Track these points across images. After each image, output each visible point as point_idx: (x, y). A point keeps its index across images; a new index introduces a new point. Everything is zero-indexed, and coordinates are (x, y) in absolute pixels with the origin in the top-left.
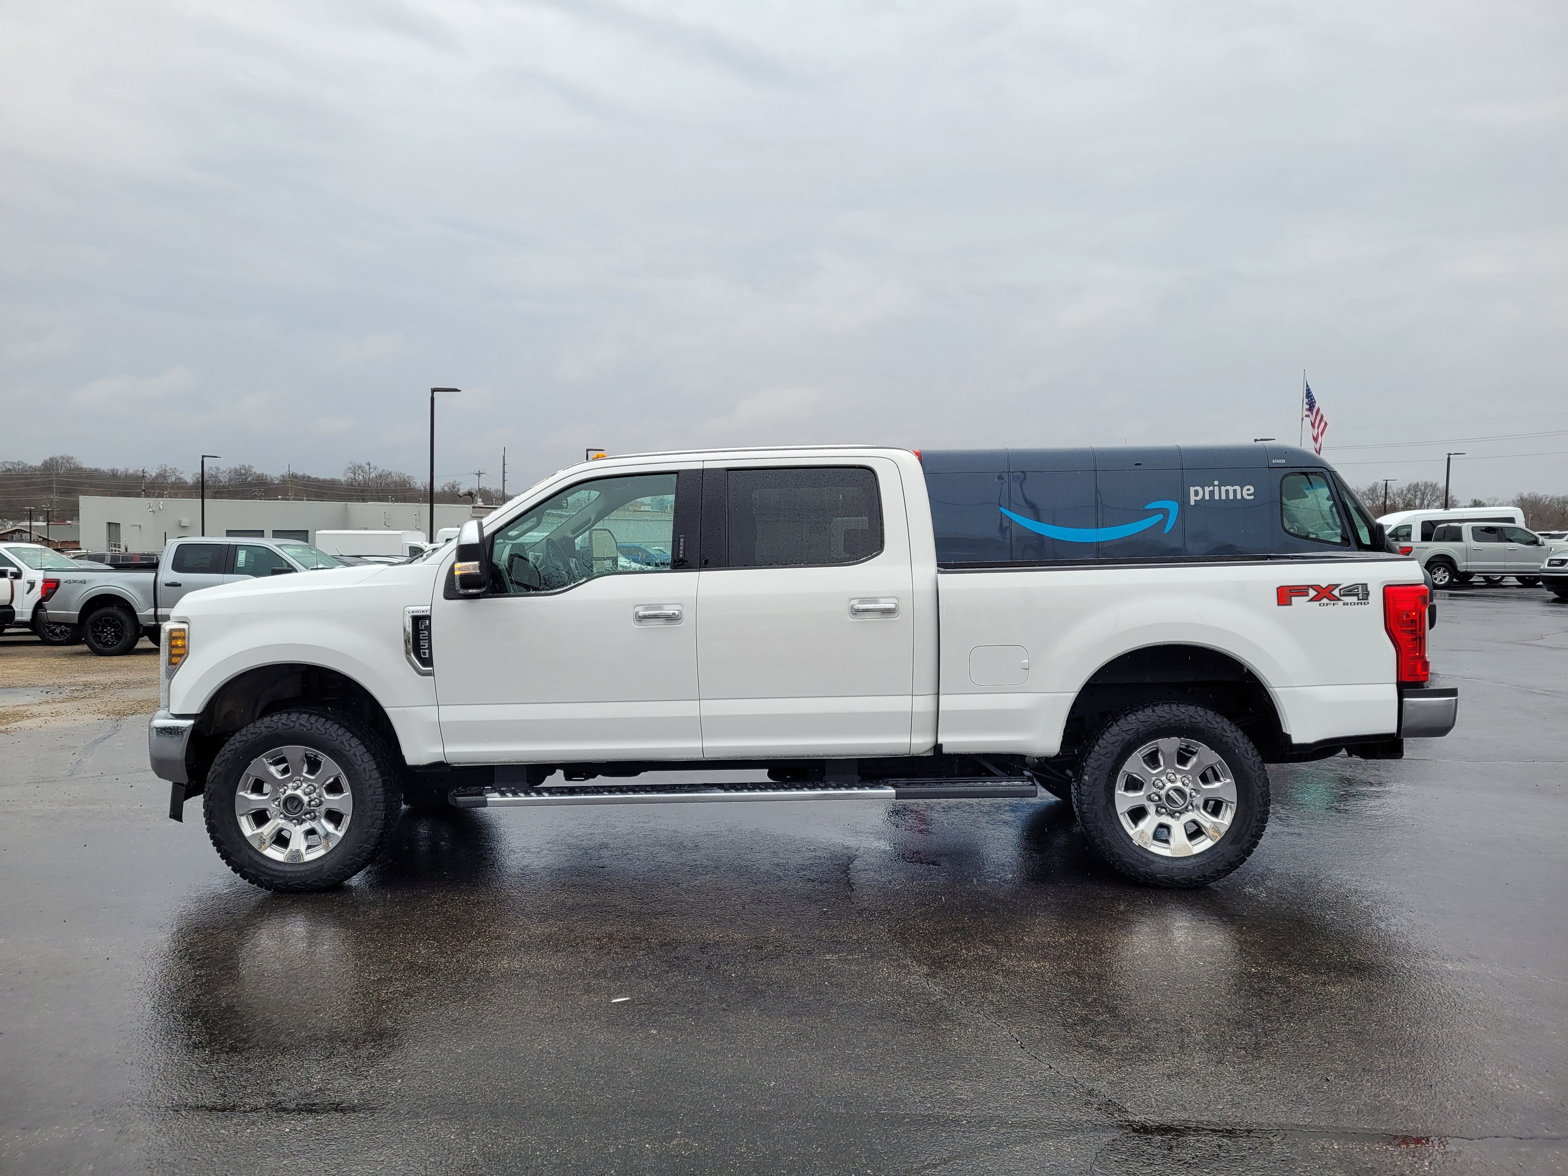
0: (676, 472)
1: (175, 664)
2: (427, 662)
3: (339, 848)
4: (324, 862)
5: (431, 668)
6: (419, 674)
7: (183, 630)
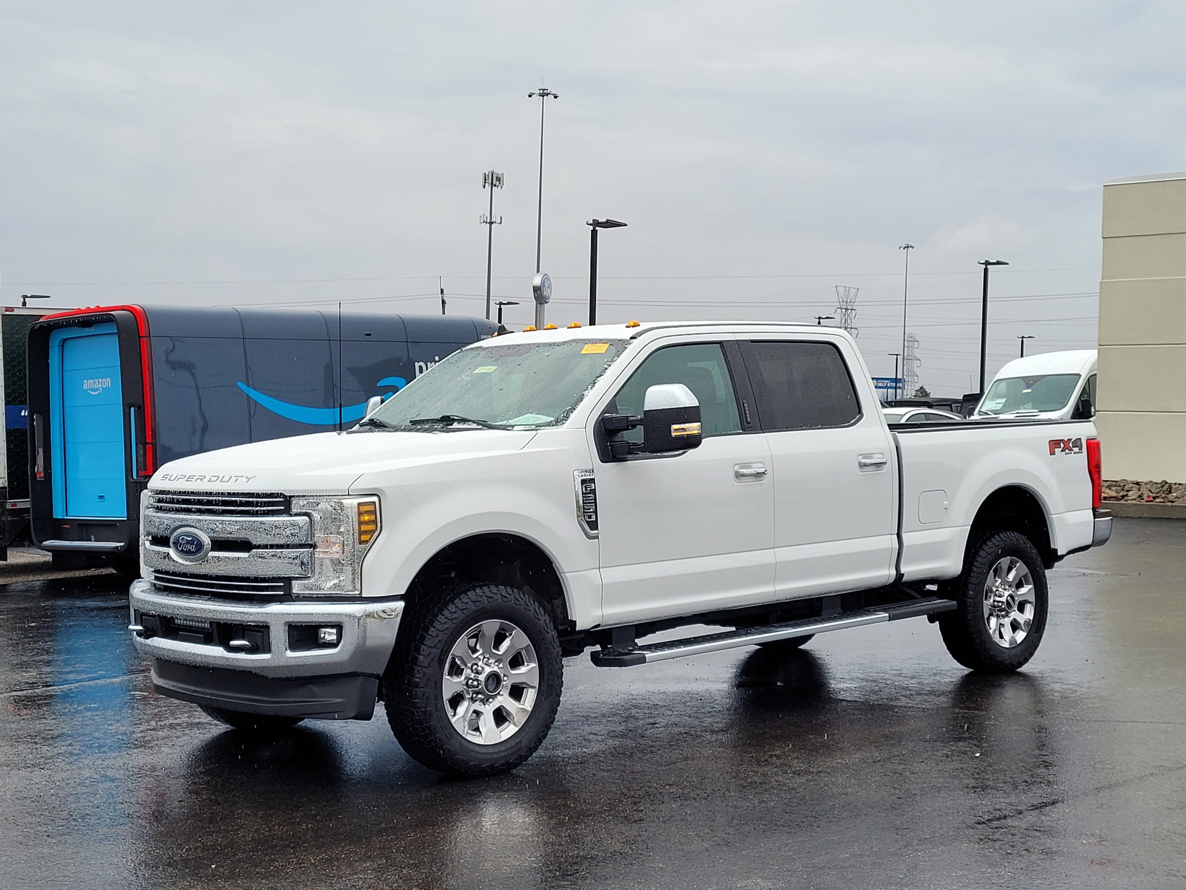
0: (720, 343)
1: (366, 542)
2: (594, 525)
3: (532, 721)
4: (520, 739)
5: (597, 531)
6: (588, 538)
7: (374, 503)
